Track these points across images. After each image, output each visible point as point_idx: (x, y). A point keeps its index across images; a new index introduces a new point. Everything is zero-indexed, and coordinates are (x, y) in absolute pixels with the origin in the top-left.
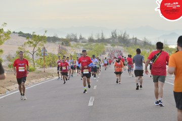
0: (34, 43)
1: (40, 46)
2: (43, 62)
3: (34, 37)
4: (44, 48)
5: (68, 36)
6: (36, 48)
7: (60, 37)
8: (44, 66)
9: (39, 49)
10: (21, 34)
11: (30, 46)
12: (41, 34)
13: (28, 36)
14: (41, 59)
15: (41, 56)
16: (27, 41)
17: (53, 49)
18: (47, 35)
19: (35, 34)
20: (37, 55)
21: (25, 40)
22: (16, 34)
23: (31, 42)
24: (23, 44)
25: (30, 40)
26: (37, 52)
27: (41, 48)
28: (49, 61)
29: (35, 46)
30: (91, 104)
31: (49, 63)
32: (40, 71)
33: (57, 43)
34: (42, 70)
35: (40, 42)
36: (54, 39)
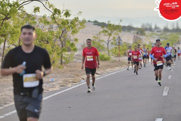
0: (109, 32)
1: (115, 35)
2: (118, 51)
3: (109, 26)
4: (119, 37)
5: (143, 25)
6: (111, 38)
7: (135, 26)
8: (119, 56)
9: (114, 38)
10: (96, 23)
11: (105, 35)
12: (116, 23)
13: (103, 25)
14: (116, 48)
15: (116, 45)
16: (102, 30)
17: (128, 39)
18: (122, 24)
19: (110, 23)
20: (112, 44)
21: (100, 29)
22: (91, 23)
23: (106, 31)
24: (98, 33)
25: (105, 29)
26: (112, 41)
27: (116, 37)
28: (124, 50)
29: (110, 35)
30: (165, 94)
31: (124, 52)
32: (115, 61)
33: (132, 32)
34: (117, 59)
35: (115, 31)
36: (129, 29)
